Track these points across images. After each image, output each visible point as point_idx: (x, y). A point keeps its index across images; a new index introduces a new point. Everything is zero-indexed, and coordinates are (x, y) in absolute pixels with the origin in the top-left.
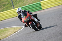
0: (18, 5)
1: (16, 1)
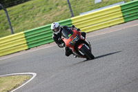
0: (22, 26)
1: (18, 17)
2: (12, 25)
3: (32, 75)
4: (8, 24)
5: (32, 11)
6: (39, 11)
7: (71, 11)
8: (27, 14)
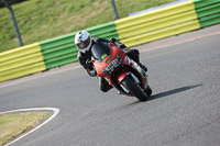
0: (36, 34)
1: (30, 19)
2: (21, 31)
3: (52, 112)
4: (13, 31)
5: (53, 9)
6: (64, 10)
7: (115, 10)
8: (45, 14)
